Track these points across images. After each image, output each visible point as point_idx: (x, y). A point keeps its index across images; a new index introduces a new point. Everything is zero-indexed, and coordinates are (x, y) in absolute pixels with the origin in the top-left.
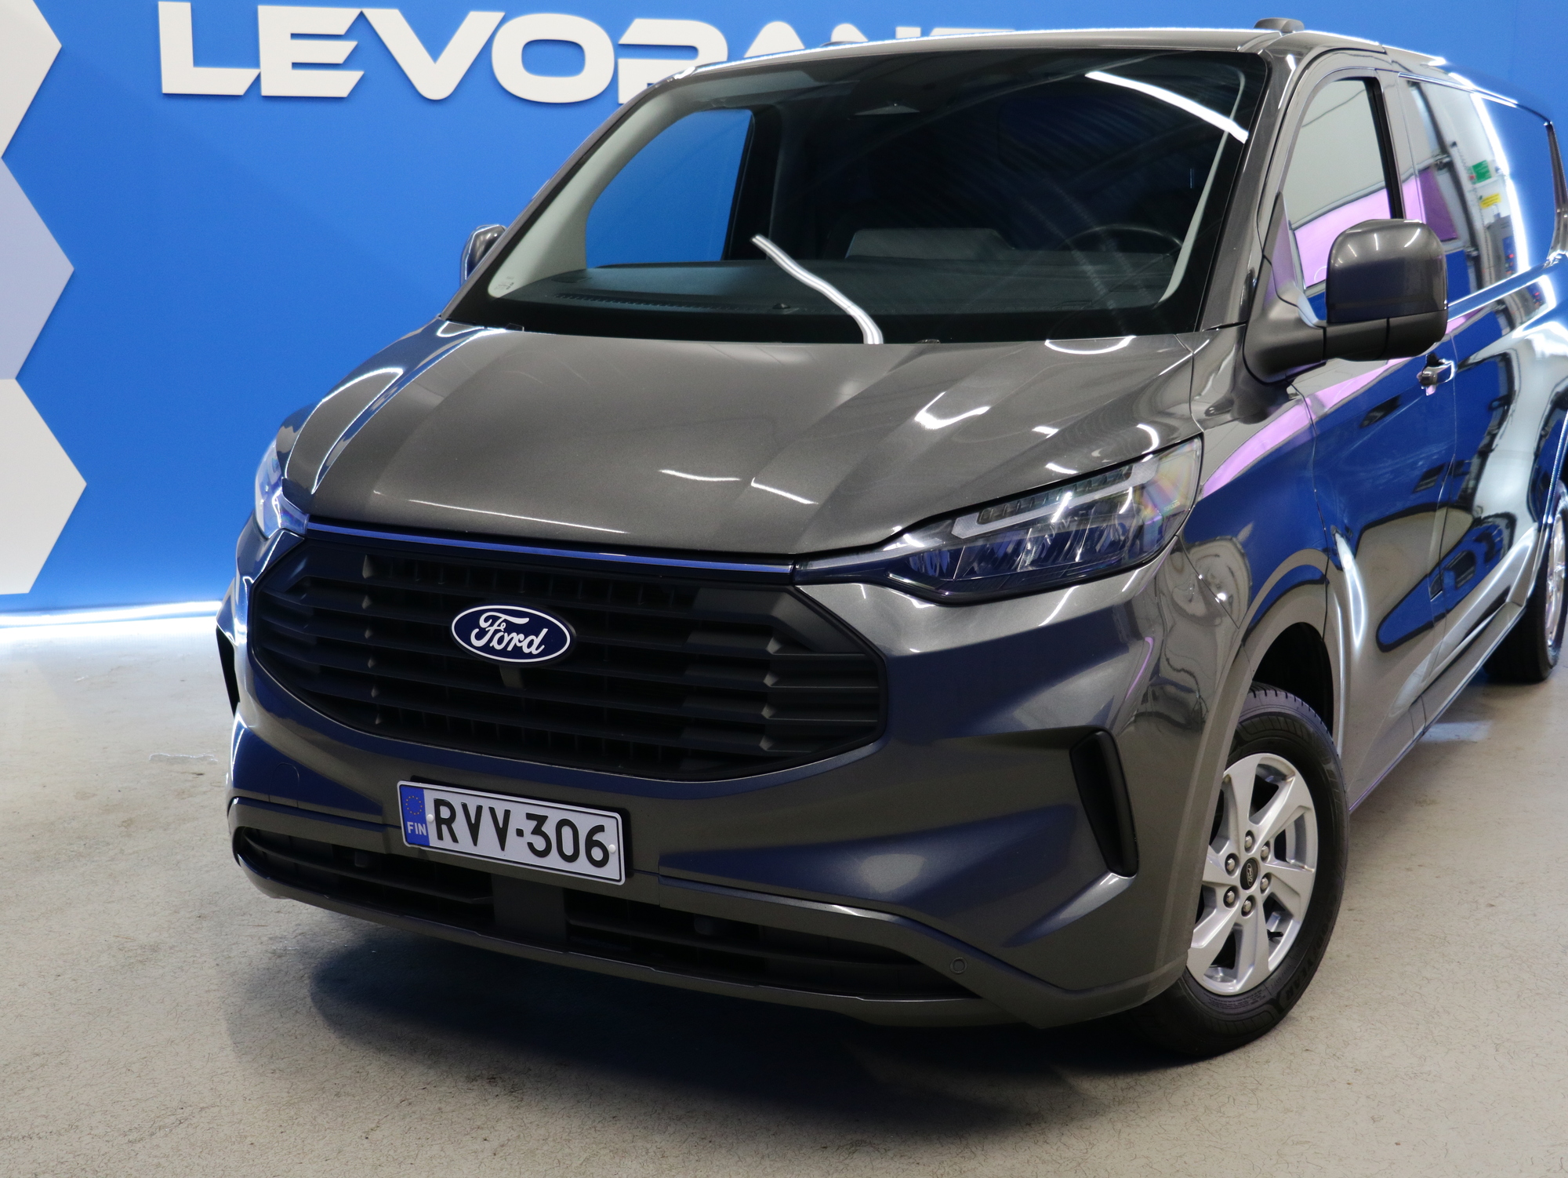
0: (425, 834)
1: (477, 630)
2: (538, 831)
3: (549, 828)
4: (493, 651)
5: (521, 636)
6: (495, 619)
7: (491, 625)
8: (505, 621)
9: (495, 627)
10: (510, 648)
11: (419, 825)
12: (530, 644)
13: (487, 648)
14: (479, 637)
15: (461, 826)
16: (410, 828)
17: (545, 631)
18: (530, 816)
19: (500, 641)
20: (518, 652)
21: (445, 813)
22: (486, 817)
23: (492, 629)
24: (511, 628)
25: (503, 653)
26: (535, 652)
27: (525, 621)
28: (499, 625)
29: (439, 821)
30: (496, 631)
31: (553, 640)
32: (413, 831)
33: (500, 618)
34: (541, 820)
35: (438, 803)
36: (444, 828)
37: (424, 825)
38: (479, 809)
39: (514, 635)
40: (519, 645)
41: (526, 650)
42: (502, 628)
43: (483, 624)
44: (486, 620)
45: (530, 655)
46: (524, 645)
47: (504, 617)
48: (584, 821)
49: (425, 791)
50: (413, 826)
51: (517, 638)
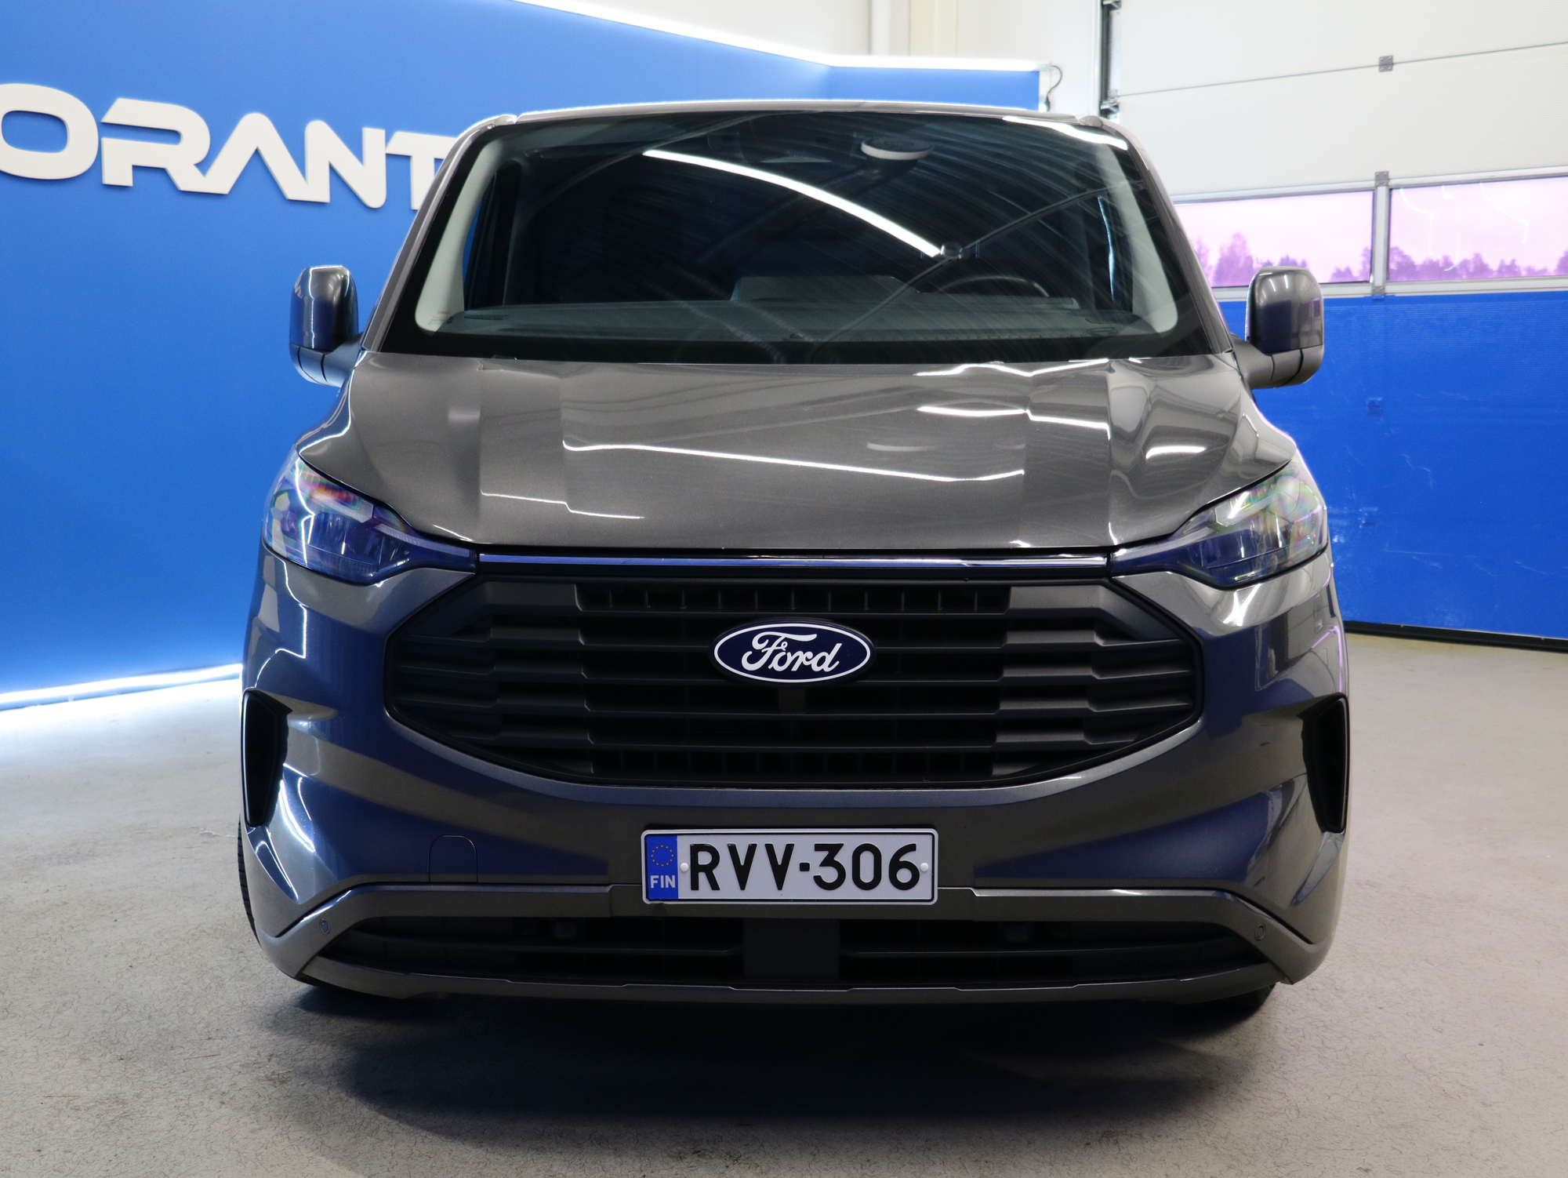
0: (673, 886)
1: (750, 653)
2: (828, 862)
3: (844, 858)
4: (773, 673)
5: (809, 654)
6: (774, 638)
7: (769, 645)
8: (786, 639)
9: (774, 647)
10: (795, 668)
11: (667, 877)
12: (821, 662)
13: (765, 671)
14: (751, 660)
15: (725, 872)
16: (653, 882)
17: (838, 646)
18: (819, 848)
19: (782, 661)
20: (805, 671)
21: (704, 858)
22: (761, 856)
23: (770, 650)
24: (794, 647)
25: (787, 674)
26: (827, 669)
27: (813, 637)
28: (779, 645)
29: (695, 868)
30: (775, 652)
31: (850, 654)
32: (657, 885)
33: (779, 637)
34: (834, 849)
35: (695, 850)
36: (702, 877)
37: (673, 877)
38: (752, 849)
39: (800, 653)
40: (806, 663)
41: (816, 668)
42: (783, 647)
43: (756, 645)
44: (761, 641)
45: (822, 673)
46: (814, 663)
47: (784, 635)
48: (888, 843)
49: (678, 837)
50: (659, 880)
51: (802, 657)
